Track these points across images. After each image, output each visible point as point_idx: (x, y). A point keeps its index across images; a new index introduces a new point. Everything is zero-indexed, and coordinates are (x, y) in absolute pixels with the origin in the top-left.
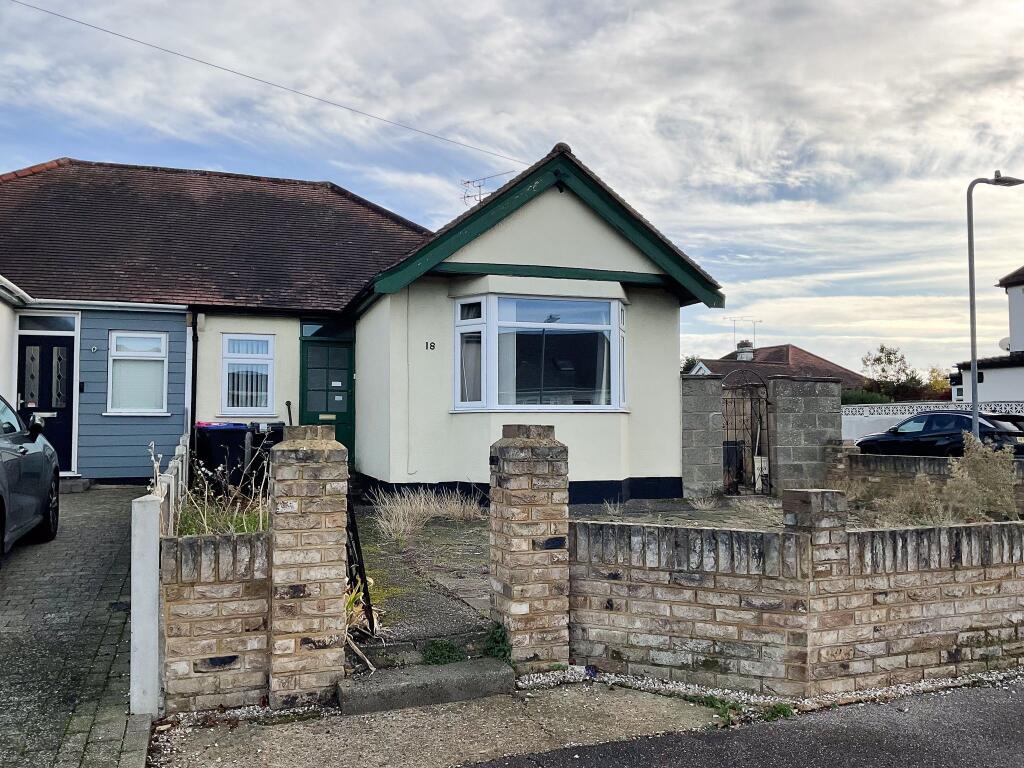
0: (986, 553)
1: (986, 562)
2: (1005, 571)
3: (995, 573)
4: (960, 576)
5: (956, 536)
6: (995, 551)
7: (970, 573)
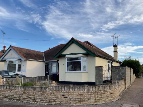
0: (9, 88)
1: (9, 89)
2: (11, 90)
3: (10, 90)
4: (7, 90)
5: (7, 86)
6: (10, 88)
7: (8, 90)
